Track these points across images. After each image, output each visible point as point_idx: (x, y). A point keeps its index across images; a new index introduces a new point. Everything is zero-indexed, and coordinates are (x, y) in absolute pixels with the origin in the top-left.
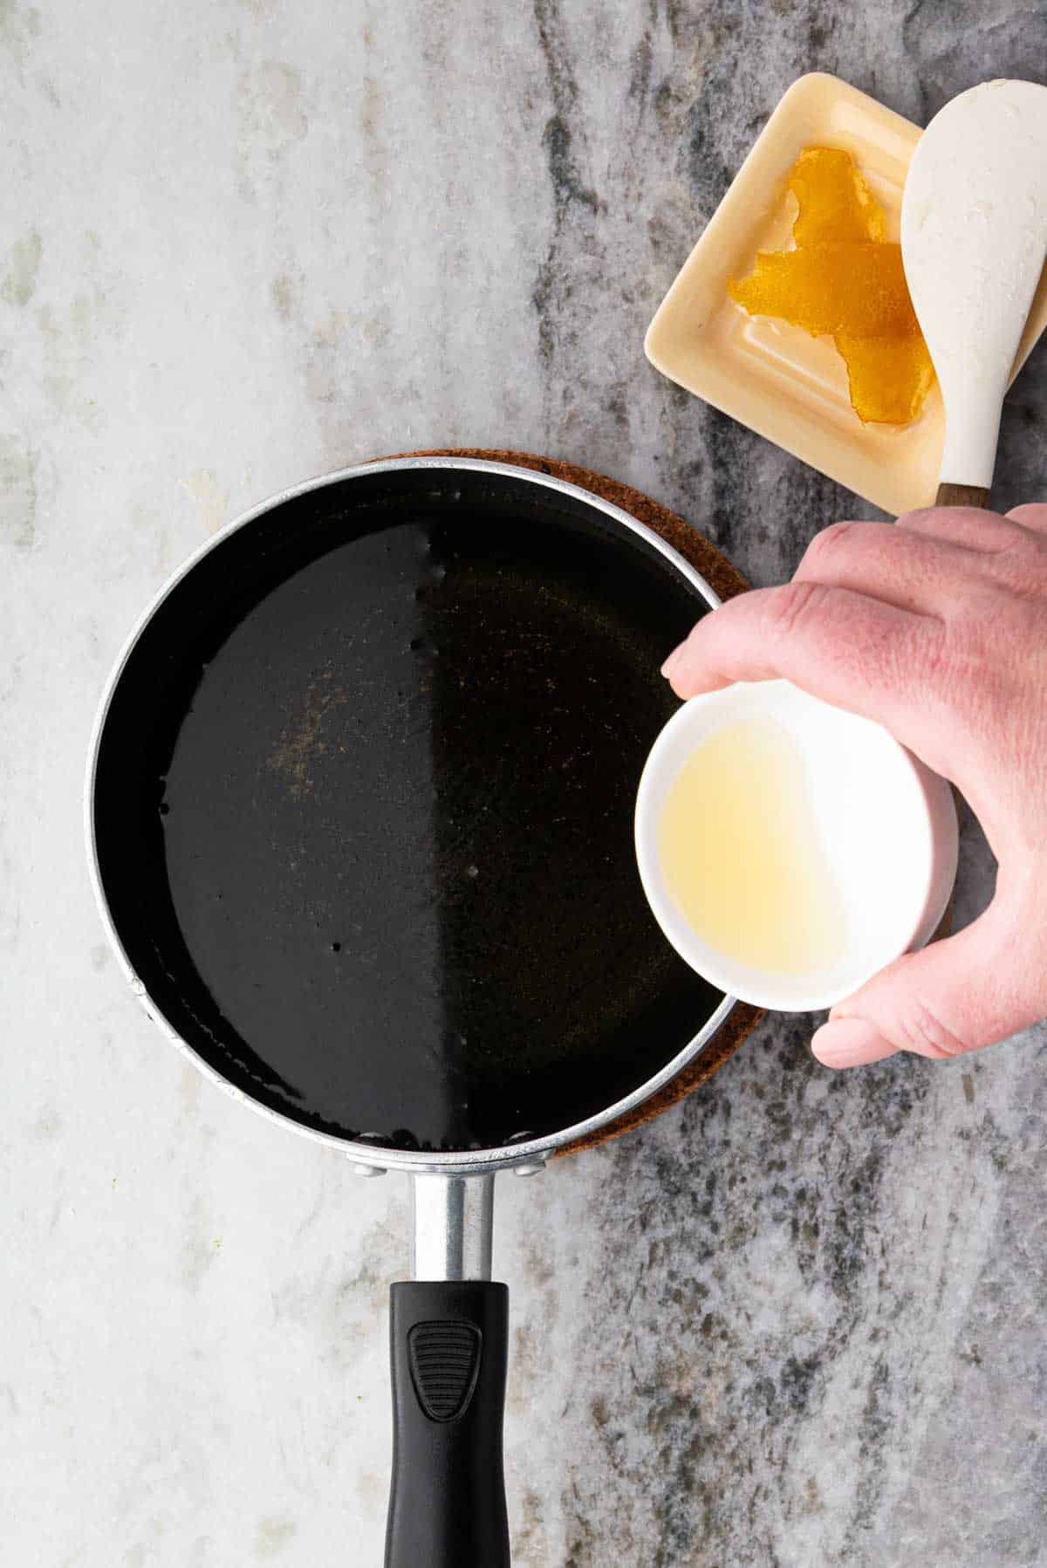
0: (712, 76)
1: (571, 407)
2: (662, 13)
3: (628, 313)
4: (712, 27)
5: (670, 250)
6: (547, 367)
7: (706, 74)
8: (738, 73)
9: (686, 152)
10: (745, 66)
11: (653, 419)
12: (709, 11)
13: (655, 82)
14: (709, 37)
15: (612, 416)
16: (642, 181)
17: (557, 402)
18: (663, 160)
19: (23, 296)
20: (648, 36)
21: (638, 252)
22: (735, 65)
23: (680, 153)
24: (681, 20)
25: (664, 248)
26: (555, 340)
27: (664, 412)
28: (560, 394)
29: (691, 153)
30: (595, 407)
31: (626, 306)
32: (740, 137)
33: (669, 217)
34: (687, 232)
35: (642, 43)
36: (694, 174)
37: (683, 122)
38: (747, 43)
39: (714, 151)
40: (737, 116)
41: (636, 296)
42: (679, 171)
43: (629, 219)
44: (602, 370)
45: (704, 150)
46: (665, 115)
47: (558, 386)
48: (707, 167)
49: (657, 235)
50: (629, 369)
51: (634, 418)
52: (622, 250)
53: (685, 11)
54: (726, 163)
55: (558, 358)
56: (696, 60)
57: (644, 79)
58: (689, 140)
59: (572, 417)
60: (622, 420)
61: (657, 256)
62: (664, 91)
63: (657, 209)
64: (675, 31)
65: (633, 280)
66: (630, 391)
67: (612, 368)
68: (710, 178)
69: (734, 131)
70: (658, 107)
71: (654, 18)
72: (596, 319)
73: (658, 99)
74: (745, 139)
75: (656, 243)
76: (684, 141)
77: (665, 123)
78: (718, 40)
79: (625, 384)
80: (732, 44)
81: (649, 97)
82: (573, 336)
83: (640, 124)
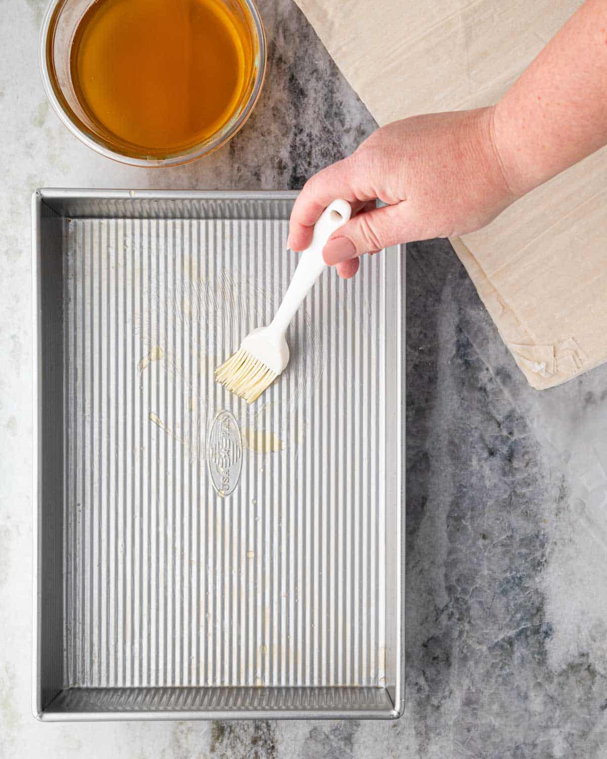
0: (297, 55)
1: (240, 174)
2: (281, 31)
3: (263, 140)
4: (299, 37)
5: (279, 118)
6: (232, 158)
7: (296, 54)
8: (307, 54)
9: (287, 82)
10: (310, 52)
11: (270, 179)
12: (298, 31)
13: (277, 56)
14: (298, 40)
15: (255, 178)
16: (270, 92)
17: (235, 172)
18: (278, 85)
19: (41, 123)
20: (275, 38)
21: (268, 118)
22: (307, 51)
23: (285, 83)
24: (288, 33)
25: (277, 117)
26: (236, 149)
27: (274, 177)
28: (236, 169)
29: (289, 83)
30: (249, 174)
31: (262, 138)
32: (307, 77)
33: (280, 106)
34: (285, 111)
35: (273, 41)
36: (290, 91)
37: (287, 71)
38: (311, 43)
39: (297, 82)
40: (306, 70)
41: (266, 134)
42: (284, 89)
43: (265, 106)
44: (253, 161)
45: (294, 82)
46: (280, 68)
47: (236, 166)
48: (294, 88)
49: (275, 112)
50: (262, 161)
51: (263, 179)
52: (262, 117)
53: (289, 30)
54: (301, 87)
55: (236, 156)
56: (293, 48)
57: (273, 54)
58: (288, 78)
59: (241, 177)
60: (259, 180)
61: (274, 120)
62: (280, 59)
63: (276, 103)
64: (285, 37)
65: (265, 129)
66: (263, 169)
67: (256, 160)
68: (295, 92)
69: (305, 75)
70: (277, 65)
71: (278, 32)
72: (251, 141)
73: (278, 62)
74: (309, 78)
75: (274, 115)
76: (287, 78)
77: (280, 71)
78: (301, 42)
79: (261, 166)
80: (306, 43)
81: (274, 61)
82: (242, 148)
83: (271, 71)
